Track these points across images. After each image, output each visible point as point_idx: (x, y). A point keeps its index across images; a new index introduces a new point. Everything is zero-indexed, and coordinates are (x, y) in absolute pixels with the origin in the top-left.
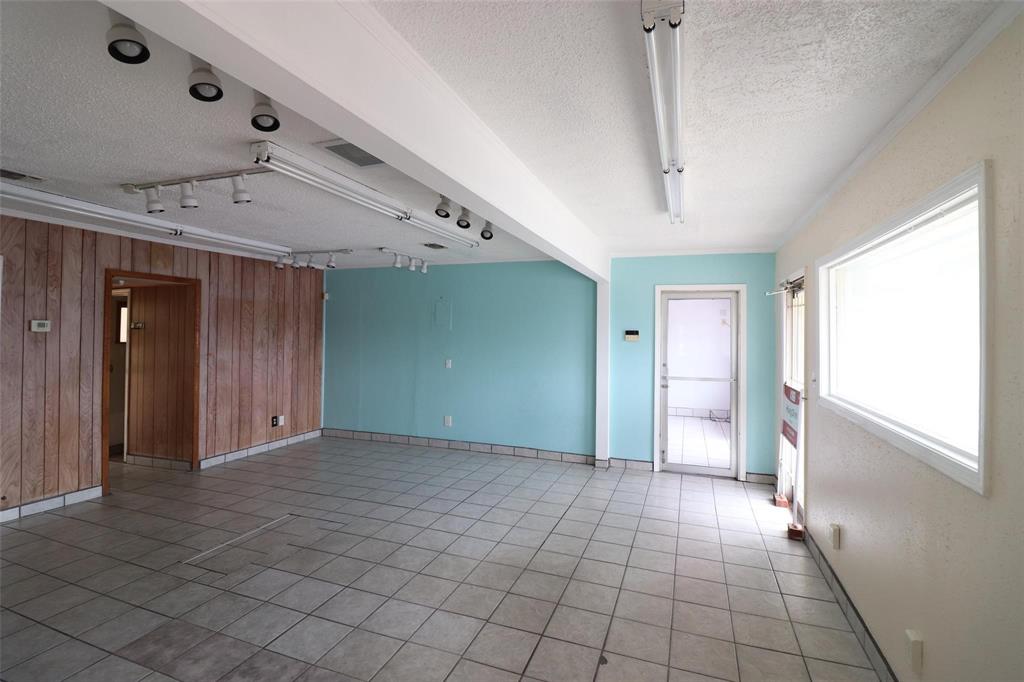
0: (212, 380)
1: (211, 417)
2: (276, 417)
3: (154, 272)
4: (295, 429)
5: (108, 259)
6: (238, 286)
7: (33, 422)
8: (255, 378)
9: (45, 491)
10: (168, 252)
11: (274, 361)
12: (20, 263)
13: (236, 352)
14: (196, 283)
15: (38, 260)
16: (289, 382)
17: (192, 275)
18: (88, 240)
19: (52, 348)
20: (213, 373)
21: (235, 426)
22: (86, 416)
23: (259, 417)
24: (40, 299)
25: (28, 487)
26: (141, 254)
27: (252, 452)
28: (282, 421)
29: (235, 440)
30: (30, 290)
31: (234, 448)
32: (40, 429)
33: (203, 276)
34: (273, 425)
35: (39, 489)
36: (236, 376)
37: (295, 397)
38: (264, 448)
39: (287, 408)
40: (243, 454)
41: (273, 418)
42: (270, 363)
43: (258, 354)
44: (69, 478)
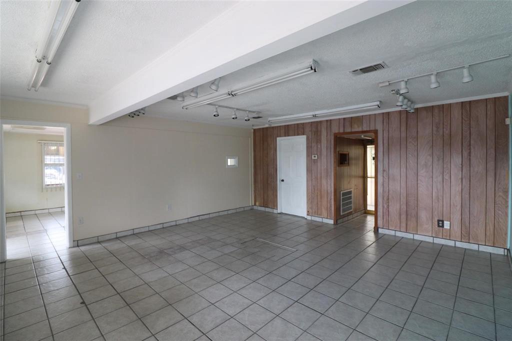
0: (386, 185)
1: (386, 206)
2: (443, 221)
3: (353, 130)
4: (466, 236)
5: (335, 129)
6: (403, 129)
7: (314, 189)
8: (420, 189)
9: (318, 213)
10: (359, 120)
11: (440, 178)
12: (310, 137)
13: (403, 170)
14: (376, 132)
15: (315, 134)
16: (458, 198)
17: (372, 128)
18: (329, 123)
19: (319, 164)
20: (386, 180)
21: (403, 216)
23: (423, 215)
24: (315, 148)
25: (313, 211)
26: (347, 124)
27: (417, 237)
28: (447, 225)
29: (404, 225)
30: (313, 145)
31: (403, 229)
32: (316, 192)
33: (379, 127)
34: (439, 226)
35: (316, 213)
36: (403, 184)
37: (467, 211)
38: (430, 240)
39: (457, 217)
40: (410, 236)
41: (439, 221)
42: (435, 180)
43: (422, 172)
44: (325, 213)
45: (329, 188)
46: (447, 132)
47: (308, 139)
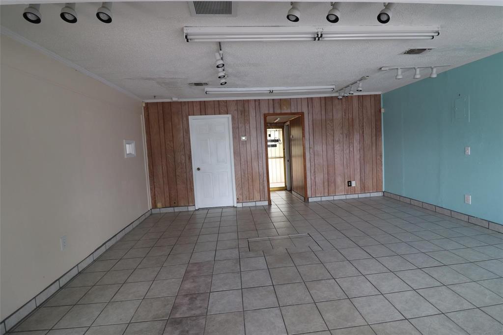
0: (312, 160)
1: (313, 178)
2: (350, 182)
3: (283, 112)
4: (364, 189)
5: (265, 110)
6: (323, 112)
7: (244, 173)
8: (336, 160)
9: (250, 199)
10: (288, 102)
11: (348, 151)
12: (236, 117)
13: (324, 146)
14: (302, 114)
15: (241, 114)
16: (358, 163)
17: (299, 111)
18: (257, 103)
19: (248, 146)
20: (313, 156)
21: (326, 184)
22: (261, 173)
23: (339, 180)
24: (243, 129)
25: (244, 196)
26: (277, 105)
27: (336, 198)
28: (354, 184)
29: (326, 191)
30: (240, 125)
31: (326, 194)
32: (247, 176)
33: (305, 110)
34: (349, 186)
35: (248, 198)
36: (325, 159)
37: (363, 171)
38: (343, 197)
39: (358, 177)
40: (331, 198)
41: (348, 182)
42: (345, 152)
43: (337, 147)
44: (257, 196)
45: (261, 169)
46: (351, 116)
47: (233, 118)
